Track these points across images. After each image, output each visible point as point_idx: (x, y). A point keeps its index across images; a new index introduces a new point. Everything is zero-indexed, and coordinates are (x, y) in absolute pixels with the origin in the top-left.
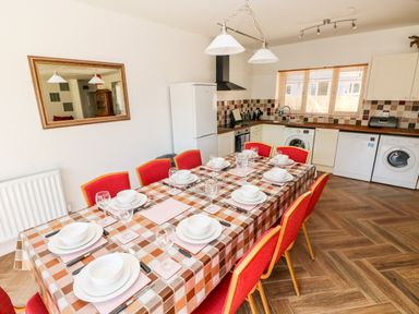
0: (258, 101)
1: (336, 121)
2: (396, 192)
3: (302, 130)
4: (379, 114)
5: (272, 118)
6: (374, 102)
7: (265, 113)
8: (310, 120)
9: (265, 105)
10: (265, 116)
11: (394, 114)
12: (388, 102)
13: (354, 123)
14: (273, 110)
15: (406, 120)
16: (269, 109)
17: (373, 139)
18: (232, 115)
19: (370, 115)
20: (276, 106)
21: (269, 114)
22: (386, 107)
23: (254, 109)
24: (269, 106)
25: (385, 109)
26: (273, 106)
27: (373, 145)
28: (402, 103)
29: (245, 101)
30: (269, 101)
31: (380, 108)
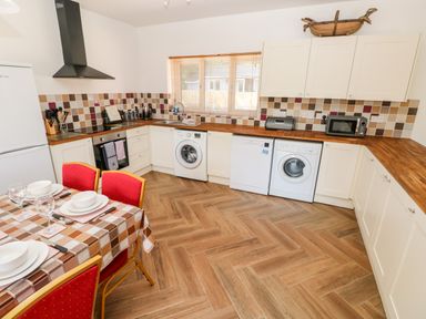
0: (149, 95)
1: (234, 121)
2: (293, 209)
3: (193, 133)
4: (276, 113)
5: (166, 117)
6: (271, 99)
7: (158, 111)
8: (208, 120)
9: (158, 101)
10: (158, 115)
11: (290, 113)
12: (285, 100)
13: (251, 123)
14: (167, 108)
15: (303, 121)
16: (162, 106)
17: (267, 145)
18: (104, 114)
19: (268, 114)
20: (170, 101)
21: (163, 112)
22: (284, 105)
23: (146, 105)
24: (162, 101)
25: (282, 107)
26: (166, 101)
27: (267, 152)
28: (298, 100)
29: (130, 95)
30: (161, 96)
31: (277, 106)
